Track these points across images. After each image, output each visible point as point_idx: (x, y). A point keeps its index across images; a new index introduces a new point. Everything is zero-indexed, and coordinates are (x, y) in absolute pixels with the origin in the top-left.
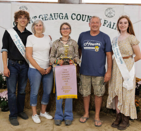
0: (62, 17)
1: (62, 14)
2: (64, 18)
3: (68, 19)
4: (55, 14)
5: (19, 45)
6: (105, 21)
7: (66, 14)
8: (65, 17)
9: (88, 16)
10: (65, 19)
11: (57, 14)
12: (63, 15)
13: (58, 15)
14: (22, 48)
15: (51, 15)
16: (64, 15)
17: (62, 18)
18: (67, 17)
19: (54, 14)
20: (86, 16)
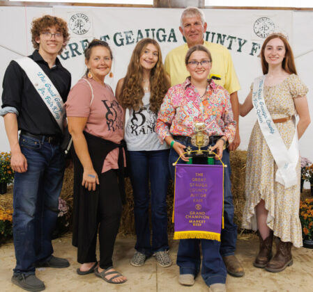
0: (164, 36)
1: (164, 30)
2: (167, 38)
3: (175, 41)
4: (149, 30)
5: (48, 98)
6: (254, 44)
7: (172, 30)
8: (170, 37)
9: (219, 35)
10: (169, 41)
11: (153, 30)
12: (164, 32)
13: (155, 32)
14: (55, 104)
15: (139, 32)
16: (168, 33)
17: (164, 40)
18: (174, 37)
19: (147, 30)
20: (214, 34)
